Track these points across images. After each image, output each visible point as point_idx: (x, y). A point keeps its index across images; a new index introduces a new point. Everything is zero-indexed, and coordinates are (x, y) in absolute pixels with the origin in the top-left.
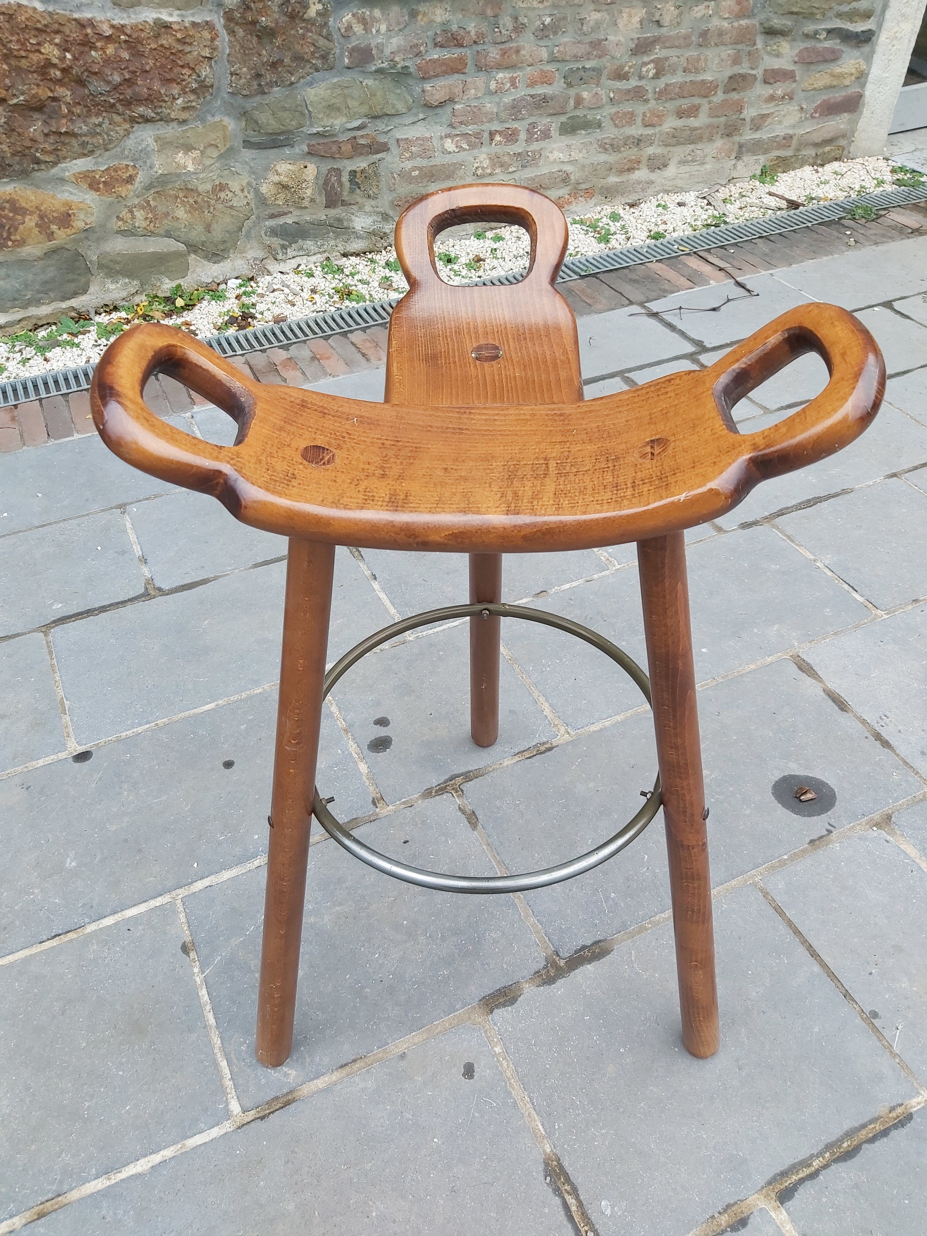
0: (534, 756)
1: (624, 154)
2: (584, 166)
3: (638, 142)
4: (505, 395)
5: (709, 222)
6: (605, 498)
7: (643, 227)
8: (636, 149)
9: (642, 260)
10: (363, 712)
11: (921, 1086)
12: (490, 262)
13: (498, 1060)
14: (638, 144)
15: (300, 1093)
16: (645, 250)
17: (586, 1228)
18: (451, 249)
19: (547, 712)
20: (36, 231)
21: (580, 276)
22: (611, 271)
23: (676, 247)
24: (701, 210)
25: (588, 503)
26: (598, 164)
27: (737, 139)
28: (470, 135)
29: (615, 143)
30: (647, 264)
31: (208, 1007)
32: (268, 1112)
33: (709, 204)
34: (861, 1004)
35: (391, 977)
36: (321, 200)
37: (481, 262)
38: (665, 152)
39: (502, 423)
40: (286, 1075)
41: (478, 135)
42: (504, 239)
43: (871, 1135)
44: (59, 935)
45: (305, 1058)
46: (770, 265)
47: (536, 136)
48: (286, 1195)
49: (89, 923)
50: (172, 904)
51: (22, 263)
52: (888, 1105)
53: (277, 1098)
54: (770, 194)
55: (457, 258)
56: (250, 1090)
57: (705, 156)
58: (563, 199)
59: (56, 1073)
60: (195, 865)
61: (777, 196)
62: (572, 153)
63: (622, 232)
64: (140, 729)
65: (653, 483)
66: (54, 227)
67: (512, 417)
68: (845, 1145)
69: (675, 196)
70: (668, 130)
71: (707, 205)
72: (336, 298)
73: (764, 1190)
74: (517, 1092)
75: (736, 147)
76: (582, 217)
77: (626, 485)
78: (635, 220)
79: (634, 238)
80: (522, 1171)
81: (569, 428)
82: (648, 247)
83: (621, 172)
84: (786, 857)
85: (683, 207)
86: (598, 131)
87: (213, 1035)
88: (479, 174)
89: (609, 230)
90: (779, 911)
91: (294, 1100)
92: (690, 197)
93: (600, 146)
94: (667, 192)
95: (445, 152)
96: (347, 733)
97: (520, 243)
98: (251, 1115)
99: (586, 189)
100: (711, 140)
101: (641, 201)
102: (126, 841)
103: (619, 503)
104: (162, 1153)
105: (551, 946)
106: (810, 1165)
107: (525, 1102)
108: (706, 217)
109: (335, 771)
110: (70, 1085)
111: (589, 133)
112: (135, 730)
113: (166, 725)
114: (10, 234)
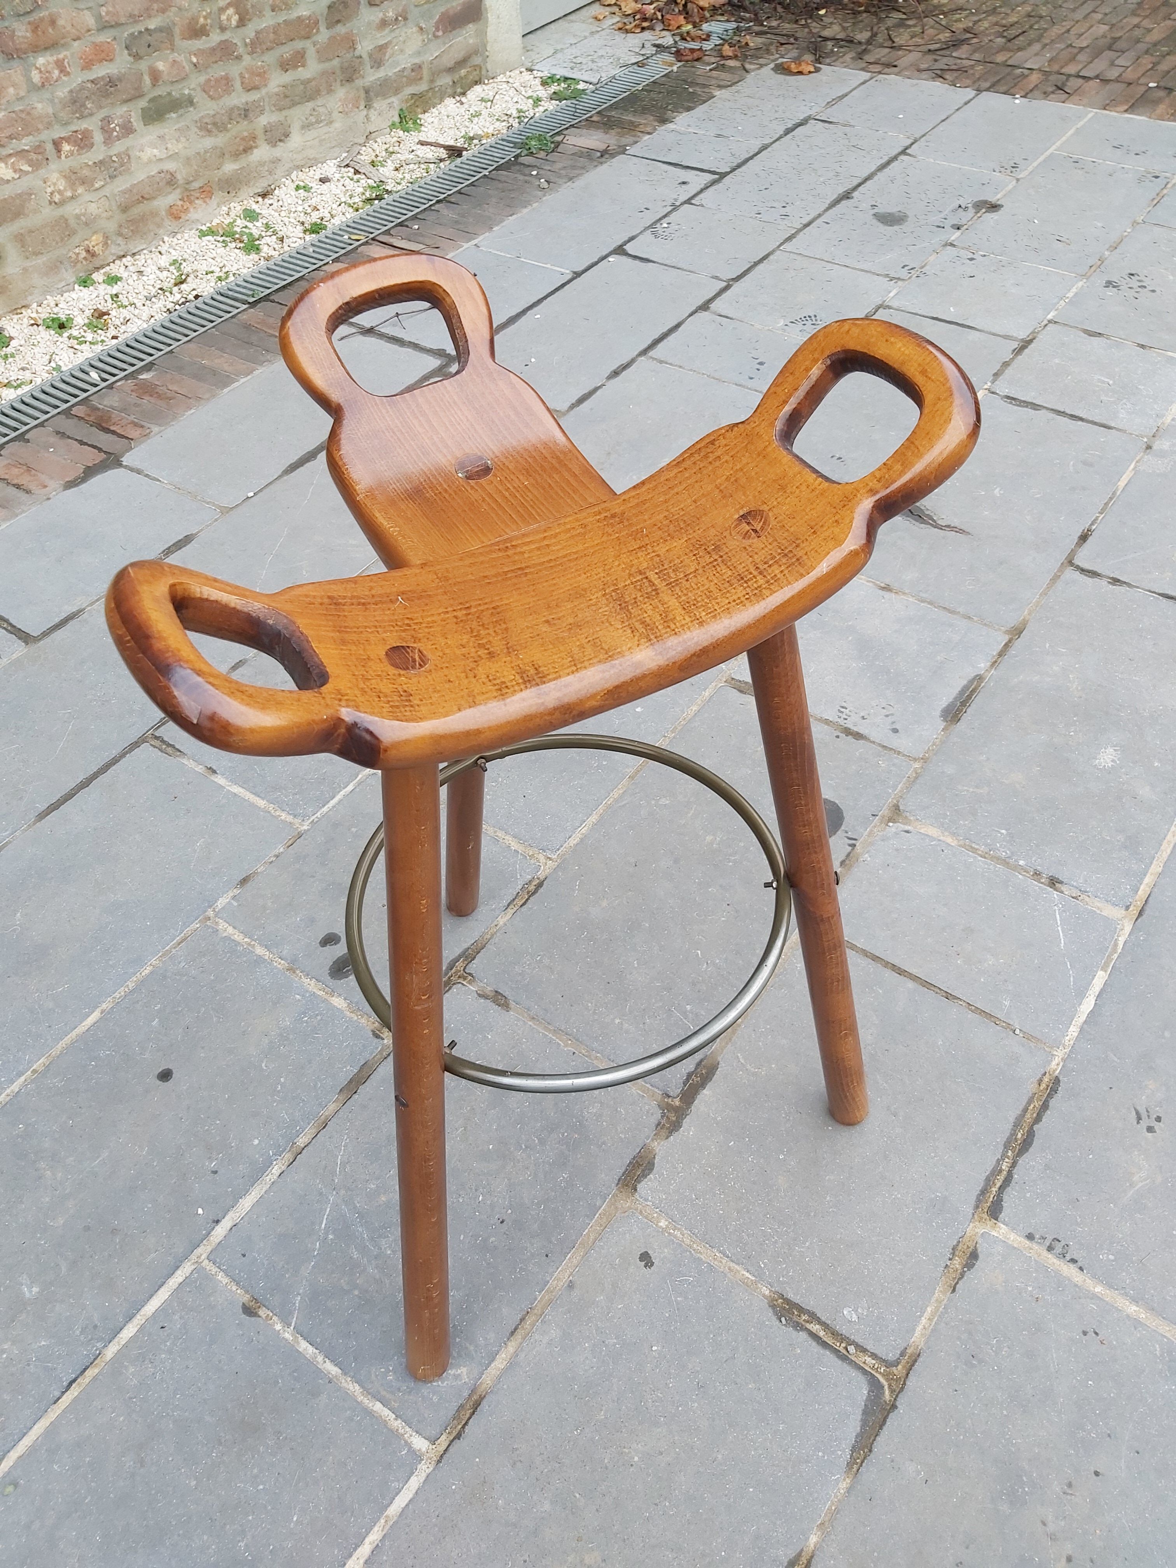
0: (527, 900)
1: (233, 132)
2: (188, 159)
3: (246, 113)
4: (534, 513)
5: (368, 195)
6: (740, 595)
7: (292, 220)
8: (245, 123)
9: (315, 264)
10: (299, 940)
11: (1052, 1048)
12: (116, 315)
13: (670, 1233)
14: (246, 116)
15: (484, 1386)
16: (311, 250)
17: (843, 1345)
18: (56, 310)
19: (514, 845)
21: (249, 303)
22: (284, 287)
23: (346, 237)
24: (352, 182)
26: (206, 152)
27: (359, 83)
28: (27, 151)
29: (217, 120)
30: (324, 268)
31: (320, 1358)
32: (460, 1426)
33: (357, 172)
34: (964, 998)
35: (510, 1211)
37: (105, 317)
38: (282, 119)
39: (559, 547)
40: (457, 1377)
41: (38, 149)
42: (121, 278)
43: (1035, 1115)
44: (74, 1381)
45: (467, 1348)
46: (469, 235)
47: (115, 134)
48: (535, 1497)
49: (105, 1346)
50: (199, 1269)
52: (1035, 1080)
53: (462, 1406)
54: (422, 143)
55: (70, 319)
56: (426, 1415)
57: (330, 113)
58: (176, 207)
59: (179, 1535)
60: (200, 1211)
61: (431, 144)
62: (169, 146)
63: (269, 233)
64: (15, 1087)
65: (780, 563)
67: (563, 537)
68: (1019, 1136)
69: (312, 172)
70: (276, 90)
71: (355, 174)
73: (976, 1216)
74: (706, 1255)
75: (363, 95)
76: (209, 225)
77: (751, 573)
78: (277, 214)
79: (288, 237)
80: (754, 1327)
81: (634, 529)
82: (312, 245)
83: (236, 155)
85: (328, 184)
86: (192, 109)
87: (344, 1385)
88: (57, 201)
89: (251, 234)
91: (482, 1398)
92: (330, 168)
93: (201, 129)
94: (300, 168)
95: (3, 182)
96: (294, 972)
97: (145, 278)
98: (444, 1440)
99: (201, 188)
100: (330, 91)
101: (273, 187)
102: (87, 1228)
103: (758, 595)
104: (367, 1540)
105: (656, 1092)
106: (1001, 1171)
107: (719, 1259)
108: (361, 190)
109: (306, 1022)
110: (205, 1537)
111: (182, 115)
112: (8, 1091)
113: (47, 1067)
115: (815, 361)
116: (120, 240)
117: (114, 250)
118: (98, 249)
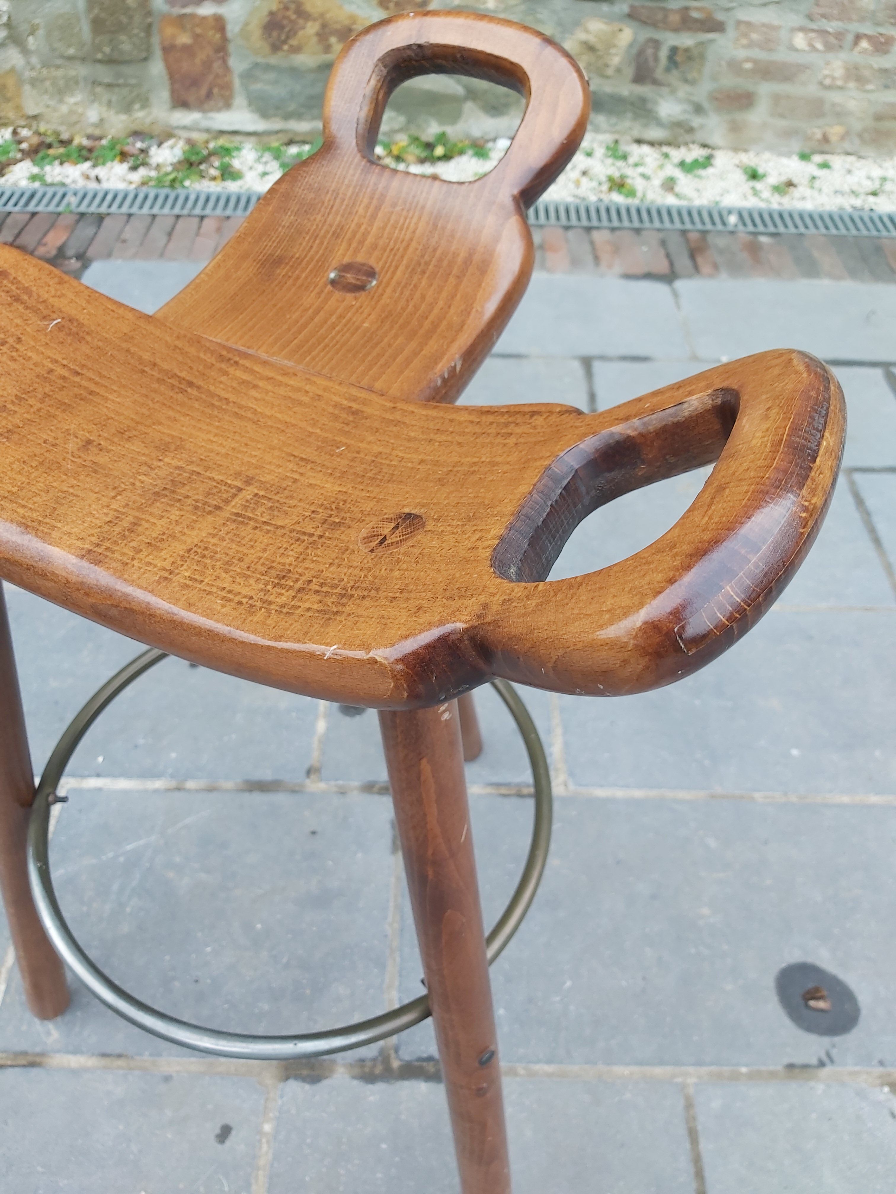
4: (315, 352)
6: (245, 592)
13: (261, 1140)
15: (50, 1060)
20: (315, 39)
28: (829, 33)
35: (209, 981)
36: (629, 72)
37: (792, 188)
39: (258, 396)
40: (49, 1034)
41: (840, 35)
42: (832, 168)
45: (75, 1025)
51: (294, 72)
53: (26, 1053)
55: (765, 176)
60: (101, 759)
65: (325, 599)
66: (333, 40)
72: (605, 187)
77: (297, 581)
81: (341, 439)
84: (744, 1070)
88: (826, 84)
91: (39, 1065)
95: (792, 48)
97: (849, 177)
103: (251, 610)
114: (288, 38)
116: (857, 141)
117: (847, 146)
118: (834, 139)
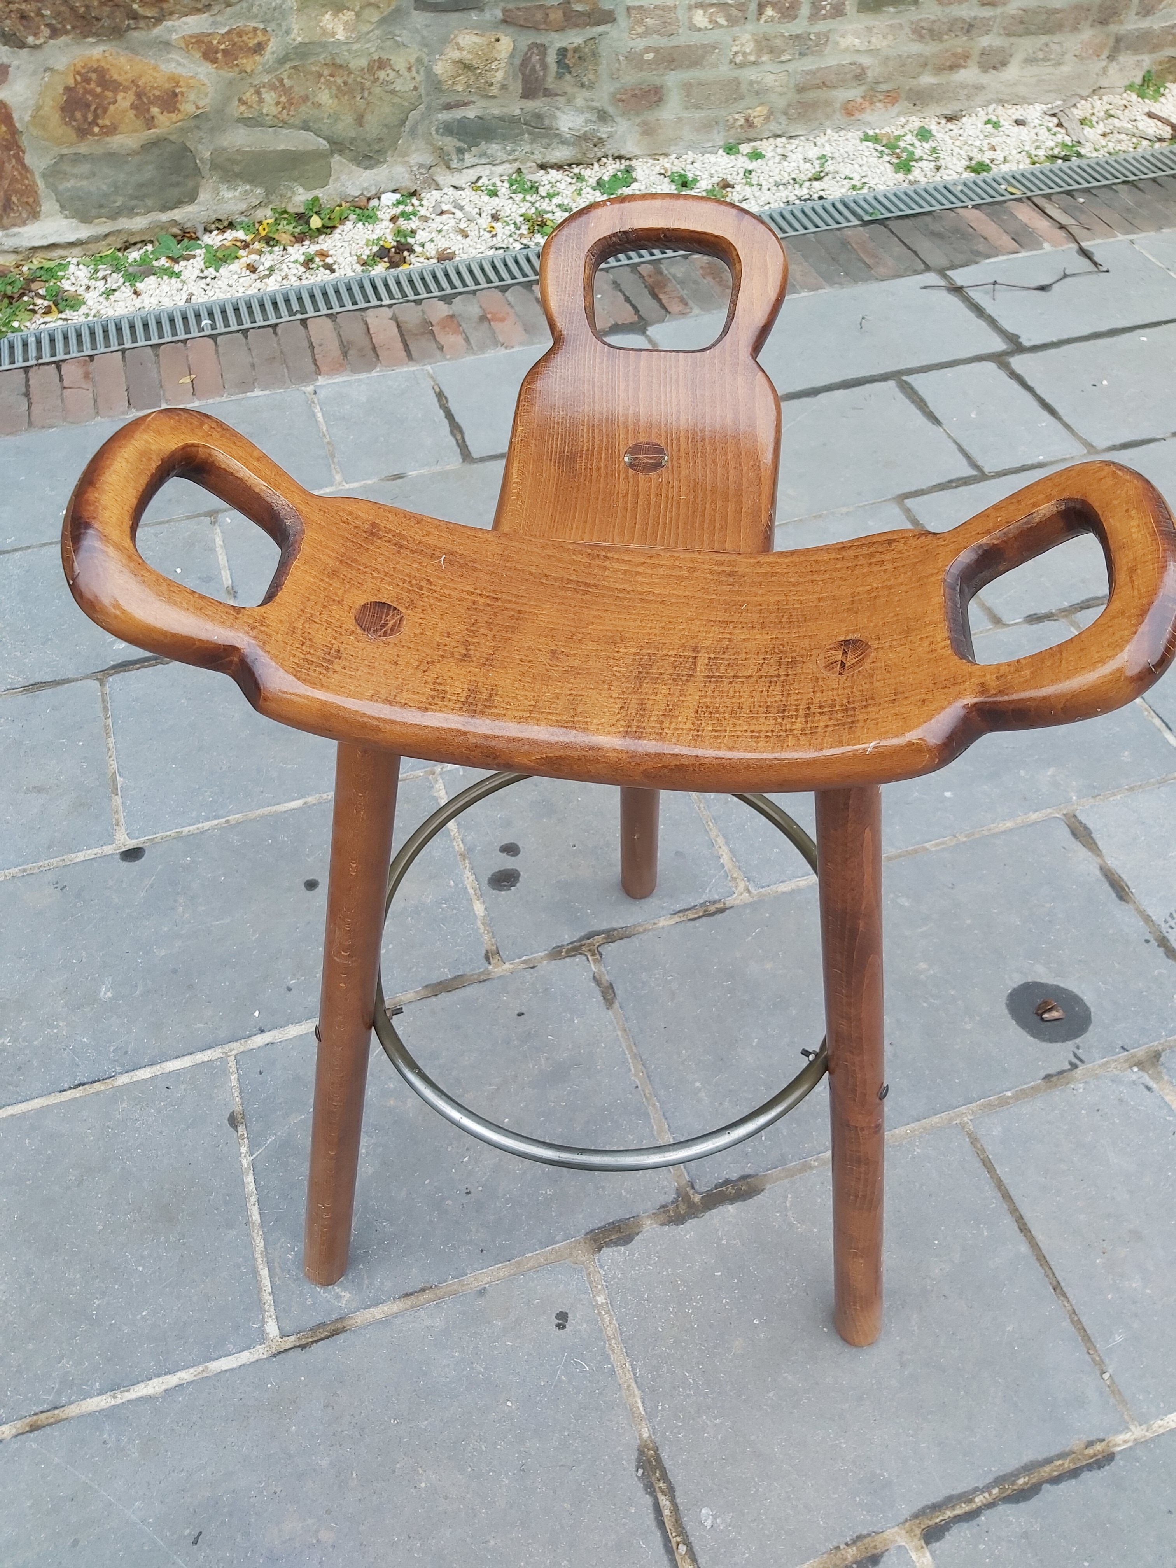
0: (699, 917)
1: (946, 45)
2: (887, 58)
3: (969, 28)
4: (660, 533)
5: (1056, 152)
6: (764, 728)
7: (962, 152)
8: (965, 38)
9: (953, 203)
10: (487, 834)
11: (1133, 1420)
12: (740, 191)
13: (599, 1313)
14: (968, 31)
15: (351, 1322)
16: (960, 188)
17: (678, 1539)
18: (689, 167)
19: (725, 859)
20: (132, 113)
21: (862, 220)
22: (907, 216)
23: (1003, 187)
24: (1047, 133)
25: (739, 733)
26: (908, 57)
27: (1114, 28)
28: (731, 6)
29: (935, 27)
30: (959, 210)
31: (253, 1199)
32: (310, 1340)
33: (1060, 125)
34: (1074, 1302)
35: (480, 1188)
36: (517, 87)
37: (729, 189)
38: (1007, 45)
39: (647, 580)
40: (338, 1297)
41: (742, 7)
42: (764, 156)
43: (1055, 1473)
44: (84, 1084)
45: (363, 1279)
46: (1131, 226)
47: (824, 12)
48: (321, 1447)
49: (121, 1073)
50: (223, 1060)
52: (1085, 1439)
53: (324, 1324)
54: (1150, 115)
55: (695, 181)
56: (293, 1309)
57: (1063, 54)
58: (853, 103)
59: (64, 1259)
60: (257, 1014)
61: (1159, 119)
62: (873, 40)
63: (931, 158)
64: (206, 825)
65: (834, 716)
66: (155, 110)
67: (661, 571)
68: (1021, 1481)
69: (1013, 110)
70: (1014, 12)
71: (1057, 126)
72: (524, 230)
73: (908, 1524)
74: (618, 1357)
75: (1111, 42)
76: (877, 131)
77: (797, 710)
78: (950, 141)
79: (946, 168)
80: (609, 1457)
81: (738, 598)
82: (965, 184)
83: (940, 69)
84: (1009, 1094)
85: (1021, 127)
86: (913, 8)
87: (255, 1235)
88: (738, 61)
89: (913, 153)
90: (988, 1165)
91: (344, 1330)
92: (1034, 113)
93: (914, 31)
94: (1002, 102)
95: (693, 28)
96: (464, 860)
97: (786, 164)
98: (291, 1341)
99: (888, 91)
100: (1075, 29)
101: (964, 113)
102: (175, 971)
103: (780, 739)
104: (179, 1374)
105: (686, 1174)
106: (971, 1501)
107: (625, 1370)
108: (1052, 144)
109: (443, 910)
110: (78, 1276)
111: (900, 12)
112: (200, 825)
113: (239, 823)
114: (96, 116)
115: (1049, 498)
116: (783, 119)
117: (773, 127)
118: (757, 122)
